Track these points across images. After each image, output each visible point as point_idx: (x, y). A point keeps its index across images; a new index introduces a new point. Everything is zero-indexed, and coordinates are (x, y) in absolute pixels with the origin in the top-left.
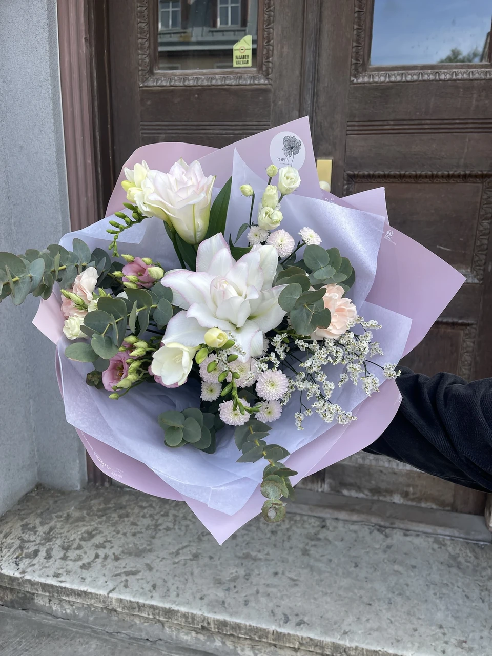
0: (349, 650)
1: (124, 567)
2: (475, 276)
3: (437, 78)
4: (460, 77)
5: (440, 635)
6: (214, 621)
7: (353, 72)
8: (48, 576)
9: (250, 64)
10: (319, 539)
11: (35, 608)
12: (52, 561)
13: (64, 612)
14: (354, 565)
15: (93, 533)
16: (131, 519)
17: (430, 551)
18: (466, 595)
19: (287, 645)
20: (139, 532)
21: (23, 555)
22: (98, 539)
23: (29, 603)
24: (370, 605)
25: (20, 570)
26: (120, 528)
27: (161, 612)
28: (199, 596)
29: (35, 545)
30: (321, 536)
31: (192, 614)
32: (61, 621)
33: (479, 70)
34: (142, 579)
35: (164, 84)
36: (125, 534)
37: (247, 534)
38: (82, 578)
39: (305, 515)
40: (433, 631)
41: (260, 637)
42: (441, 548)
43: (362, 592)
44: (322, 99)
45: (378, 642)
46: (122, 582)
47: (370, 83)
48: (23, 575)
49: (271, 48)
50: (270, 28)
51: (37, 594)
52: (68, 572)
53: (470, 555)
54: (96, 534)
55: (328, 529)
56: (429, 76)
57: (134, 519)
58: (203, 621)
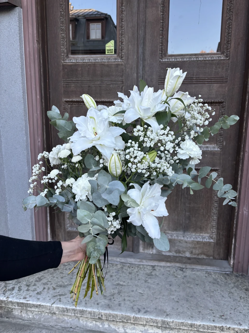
0: (170, 323)
1: (58, 293)
2: (218, 148)
3: (197, 59)
4: (207, 59)
5: (211, 313)
6: (104, 314)
7: (160, 57)
8: (20, 298)
9: (113, 53)
10: (152, 275)
11: (13, 317)
12: (22, 291)
13: (28, 317)
14: (169, 285)
15: (41, 278)
16: (60, 271)
17: (205, 278)
18: (222, 296)
19: (140, 323)
20: (64, 277)
21: (7, 290)
22: (44, 281)
23: (10, 314)
24: (178, 302)
25: (6, 297)
26: (55, 275)
27: (78, 312)
28: (96, 303)
29: (13, 285)
30: (153, 274)
31: (93, 311)
32: (26, 322)
33: (216, 56)
34: (68, 297)
35: (74, 61)
36: (57, 278)
37: (118, 275)
38: (38, 298)
39: (145, 265)
40: (208, 312)
41: (127, 321)
42: (209, 276)
43: (174, 297)
44: (147, 69)
45: (183, 319)
46: (58, 299)
47: (168, 62)
48: (7, 299)
49: (123, 46)
50: (122, 37)
51: (15, 308)
52: (30, 296)
53: (222, 278)
54: (43, 278)
55: (156, 271)
56: (194, 59)
57: (61, 271)
58: (99, 315)
